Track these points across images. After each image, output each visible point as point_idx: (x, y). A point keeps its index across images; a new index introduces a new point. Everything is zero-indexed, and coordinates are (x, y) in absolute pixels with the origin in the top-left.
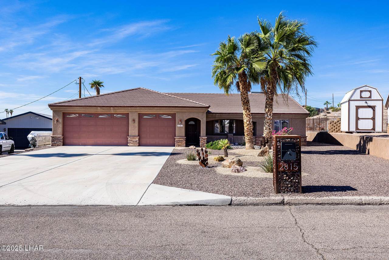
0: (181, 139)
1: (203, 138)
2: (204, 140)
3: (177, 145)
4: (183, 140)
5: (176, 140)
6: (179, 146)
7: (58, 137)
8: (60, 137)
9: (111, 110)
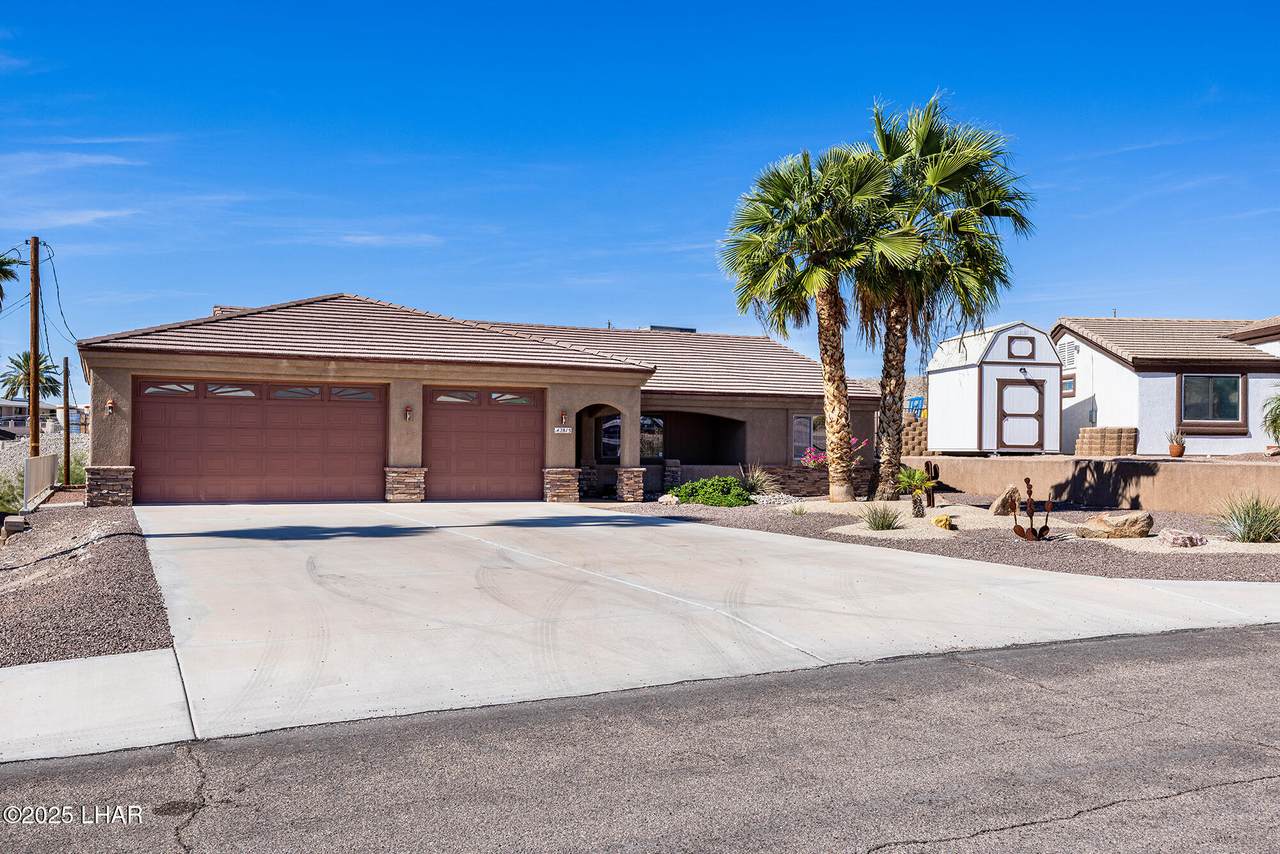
0: (565, 477)
1: (632, 472)
2: (637, 480)
3: (555, 496)
4: (571, 477)
5: (548, 478)
6: (559, 497)
7: (118, 470)
8: (125, 471)
9: (326, 370)
